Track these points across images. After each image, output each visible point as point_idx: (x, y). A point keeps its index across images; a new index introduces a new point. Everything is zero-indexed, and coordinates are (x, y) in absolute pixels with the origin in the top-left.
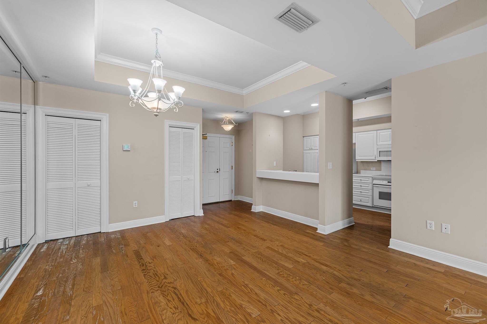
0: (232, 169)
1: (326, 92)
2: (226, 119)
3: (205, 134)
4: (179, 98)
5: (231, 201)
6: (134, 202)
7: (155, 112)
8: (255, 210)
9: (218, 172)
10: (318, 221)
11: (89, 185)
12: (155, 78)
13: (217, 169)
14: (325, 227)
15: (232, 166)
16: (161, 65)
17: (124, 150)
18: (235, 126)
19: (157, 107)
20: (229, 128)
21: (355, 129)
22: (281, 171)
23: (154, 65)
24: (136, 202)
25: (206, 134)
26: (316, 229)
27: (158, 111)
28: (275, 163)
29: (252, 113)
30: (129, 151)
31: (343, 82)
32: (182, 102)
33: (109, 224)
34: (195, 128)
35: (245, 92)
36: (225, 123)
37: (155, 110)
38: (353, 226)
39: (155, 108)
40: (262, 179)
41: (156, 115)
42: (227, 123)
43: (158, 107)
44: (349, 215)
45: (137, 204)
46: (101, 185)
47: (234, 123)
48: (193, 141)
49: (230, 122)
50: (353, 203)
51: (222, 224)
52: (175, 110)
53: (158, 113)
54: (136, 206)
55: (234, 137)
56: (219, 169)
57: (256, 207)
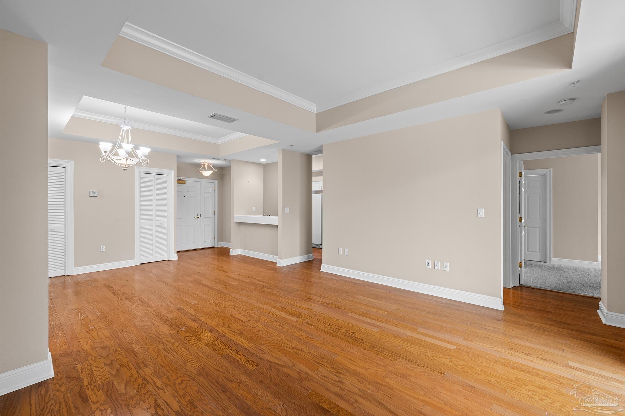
0: (215, 214)
1: (283, 150)
2: (205, 164)
3: (182, 179)
4: (146, 157)
5: (214, 247)
6: (102, 246)
7: (123, 167)
8: (233, 253)
9: (198, 218)
10: (277, 257)
11: (53, 230)
12: (124, 143)
13: (198, 215)
14: (281, 260)
15: (215, 212)
16: (130, 128)
17: (90, 196)
18: (214, 171)
19: (125, 163)
20: (207, 173)
21: (314, 179)
22: (262, 216)
23: (123, 129)
24: (104, 246)
25: (184, 179)
26: (276, 263)
27: (127, 166)
28: (254, 208)
29: (231, 160)
30: (96, 196)
31: (290, 145)
32: (148, 160)
33: (74, 267)
34: (169, 175)
35: (220, 141)
36: (203, 169)
37: (124, 166)
38: (312, 261)
39: (123, 164)
40: (240, 223)
41: (125, 170)
42: (206, 169)
43: (127, 163)
44: (308, 252)
45: (104, 248)
46: (65, 230)
47: (213, 168)
48: (167, 187)
49: (209, 167)
50: (313, 243)
51: (194, 265)
52: (142, 164)
53: (127, 167)
54: (104, 250)
55: (217, 181)
56: (199, 215)
57: (234, 250)
